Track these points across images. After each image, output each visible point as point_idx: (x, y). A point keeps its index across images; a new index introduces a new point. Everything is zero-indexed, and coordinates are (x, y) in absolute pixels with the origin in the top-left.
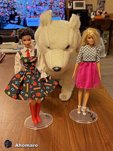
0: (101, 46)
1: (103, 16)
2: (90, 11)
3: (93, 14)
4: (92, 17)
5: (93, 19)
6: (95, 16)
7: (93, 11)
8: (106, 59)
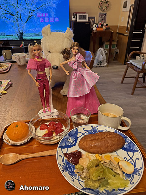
0: (103, 55)
1: (104, 28)
2: (92, 24)
3: (95, 26)
4: (95, 29)
5: (95, 31)
6: (97, 28)
7: (95, 24)
8: (107, 68)
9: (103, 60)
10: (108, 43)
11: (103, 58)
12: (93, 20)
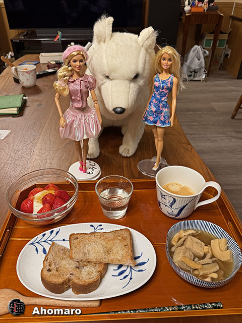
0: (199, 60)
3: (189, 4)
5: (188, 13)
8: (204, 83)
9: (200, 69)
10: (211, 37)
11: (200, 65)
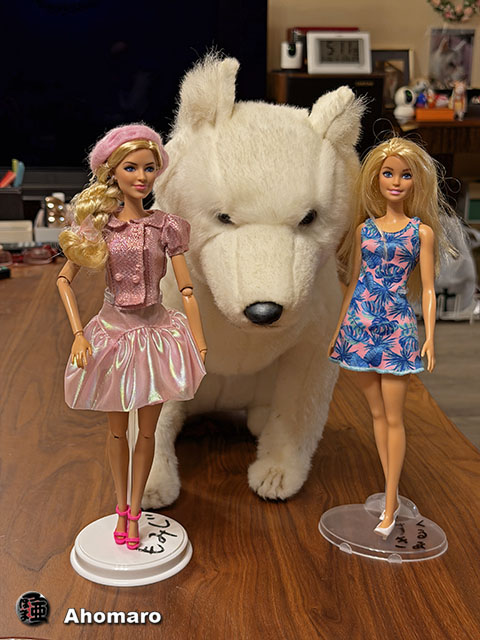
4: (404, 111)
6: (416, 106)
12: (399, 64)
